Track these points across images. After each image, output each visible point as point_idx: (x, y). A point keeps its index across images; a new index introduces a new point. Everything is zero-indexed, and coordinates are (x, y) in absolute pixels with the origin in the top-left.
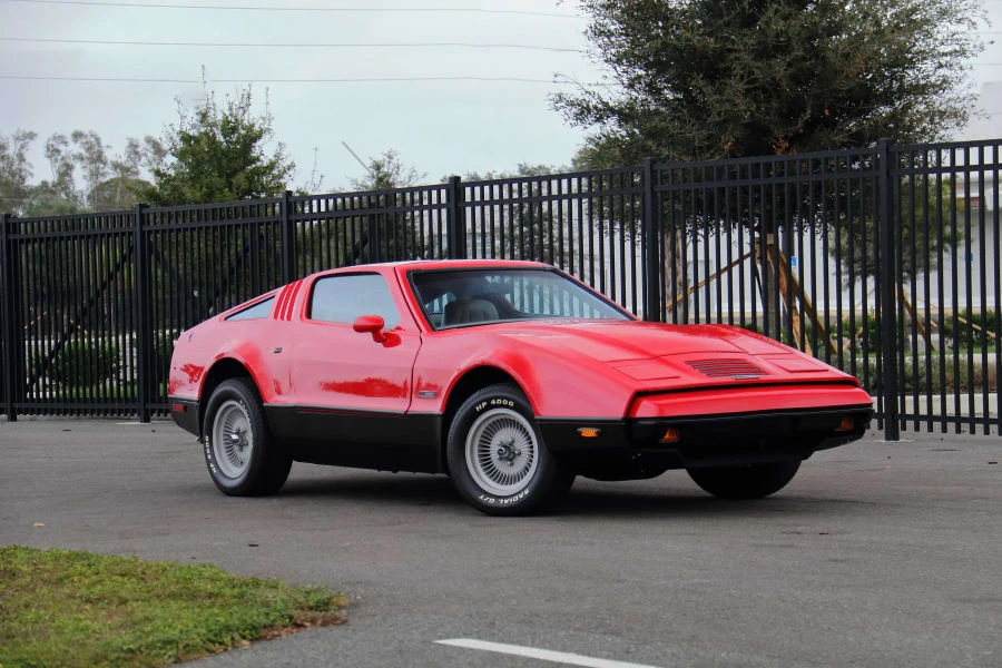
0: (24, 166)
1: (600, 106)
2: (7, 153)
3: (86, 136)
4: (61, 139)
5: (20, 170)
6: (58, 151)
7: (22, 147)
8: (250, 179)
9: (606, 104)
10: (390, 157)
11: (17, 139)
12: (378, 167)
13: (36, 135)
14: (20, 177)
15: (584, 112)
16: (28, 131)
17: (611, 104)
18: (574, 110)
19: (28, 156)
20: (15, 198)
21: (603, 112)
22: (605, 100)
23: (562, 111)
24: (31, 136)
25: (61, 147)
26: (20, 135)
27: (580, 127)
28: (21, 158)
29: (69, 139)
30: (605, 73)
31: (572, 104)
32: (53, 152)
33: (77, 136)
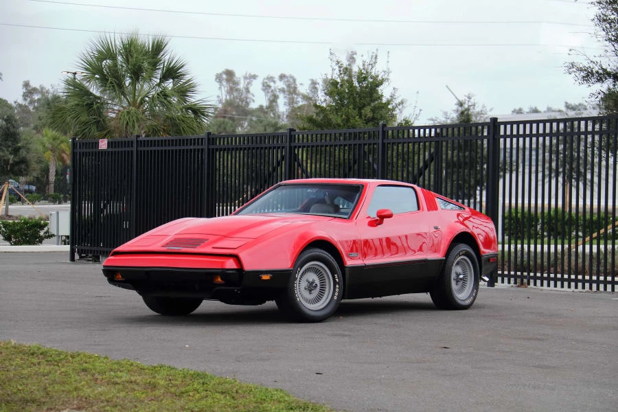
0: (250, 96)
1: (601, 71)
2: (239, 87)
3: (287, 77)
4: (271, 79)
5: (247, 98)
6: (270, 87)
7: (249, 83)
8: (373, 110)
9: (605, 70)
10: (469, 98)
11: (245, 78)
12: (461, 104)
13: (257, 76)
14: (246, 102)
15: (589, 75)
16: (253, 74)
17: (609, 70)
18: (582, 74)
19: (252, 89)
20: (243, 115)
21: (603, 75)
22: (604, 67)
23: (573, 74)
24: (254, 77)
25: (272, 84)
26: (247, 75)
27: (585, 85)
28: (248, 91)
29: (277, 79)
30: (607, 48)
31: (581, 70)
32: (266, 87)
33: (282, 77)
